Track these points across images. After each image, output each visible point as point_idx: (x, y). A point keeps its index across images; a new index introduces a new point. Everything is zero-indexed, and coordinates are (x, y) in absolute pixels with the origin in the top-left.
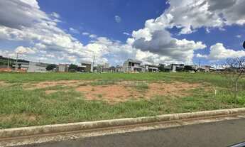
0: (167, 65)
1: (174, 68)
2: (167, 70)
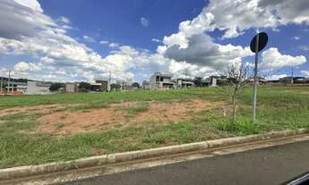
0: (205, 78)
1: (214, 81)
2: (206, 84)
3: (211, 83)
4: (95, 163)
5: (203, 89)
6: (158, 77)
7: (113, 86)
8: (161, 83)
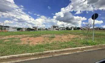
0: (70, 27)
2: (70, 29)
3: (72, 29)
4: (49, 53)
5: (69, 31)
6: (54, 26)
7: (38, 29)
8: (55, 28)
